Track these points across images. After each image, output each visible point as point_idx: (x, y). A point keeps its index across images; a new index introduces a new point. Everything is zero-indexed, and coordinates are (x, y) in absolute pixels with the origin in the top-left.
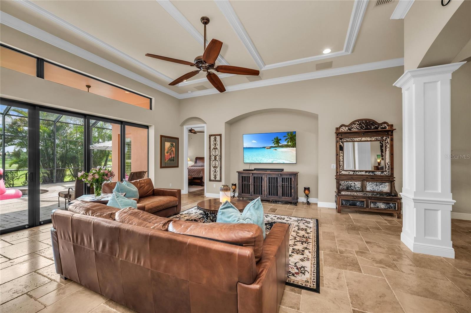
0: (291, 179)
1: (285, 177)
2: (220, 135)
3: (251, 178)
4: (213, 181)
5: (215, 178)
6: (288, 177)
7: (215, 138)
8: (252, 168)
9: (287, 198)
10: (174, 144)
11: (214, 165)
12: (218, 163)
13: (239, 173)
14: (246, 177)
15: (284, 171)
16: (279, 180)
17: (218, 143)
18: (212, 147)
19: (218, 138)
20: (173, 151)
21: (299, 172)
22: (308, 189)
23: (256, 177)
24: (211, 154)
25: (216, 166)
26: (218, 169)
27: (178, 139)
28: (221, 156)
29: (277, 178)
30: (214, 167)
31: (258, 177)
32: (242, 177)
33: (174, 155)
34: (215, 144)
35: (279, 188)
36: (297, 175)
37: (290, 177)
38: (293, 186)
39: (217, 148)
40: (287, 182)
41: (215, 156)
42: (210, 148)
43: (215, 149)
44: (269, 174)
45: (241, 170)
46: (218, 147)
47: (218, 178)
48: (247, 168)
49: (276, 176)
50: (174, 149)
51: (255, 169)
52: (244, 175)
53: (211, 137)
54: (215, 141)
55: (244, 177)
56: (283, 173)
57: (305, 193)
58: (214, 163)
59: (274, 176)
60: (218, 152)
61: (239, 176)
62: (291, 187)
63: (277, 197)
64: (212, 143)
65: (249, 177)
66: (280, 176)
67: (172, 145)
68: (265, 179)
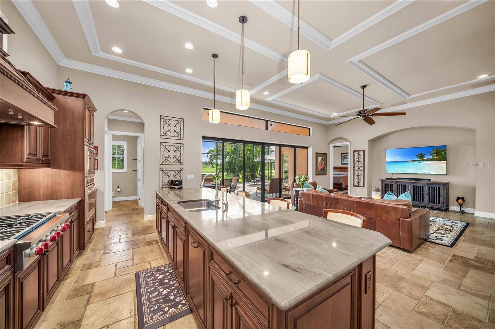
0: (439, 188)
1: (433, 186)
2: (364, 151)
3: (394, 185)
4: (357, 186)
5: (359, 184)
6: (435, 186)
7: (359, 153)
8: (396, 177)
9: (434, 204)
10: (324, 158)
11: (358, 174)
12: (361, 173)
13: (382, 181)
14: (389, 184)
15: (431, 181)
16: (425, 188)
17: (362, 157)
18: (356, 160)
19: (362, 153)
20: (323, 163)
21: (450, 183)
22: (463, 199)
23: (400, 185)
24: (355, 165)
25: (360, 174)
26: (362, 177)
27: (326, 154)
28: (364, 167)
29: (423, 187)
30: (358, 176)
31: (401, 185)
32: (385, 184)
33: (324, 166)
34: (359, 158)
35: (425, 195)
36: (447, 185)
37: (438, 187)
38: (442, 195)
39: (360, 161)
40: (434, 191)
41: (359, 167)
42: (354, 161)
43: (359, 161)
44: (414, 183)
45: (384, 178)
46: (362, 160)
47: (361, 184)
48: (390, 177)
49: (421, 185)
50: (323, 162)
51: (398, 179)
52: (386, 183)
53: (355, 152)
54: (359, 155)
55: (387, 184)
56: (430, 183)
57: (458, 202)
58: (357, 172)
59: (419, 185)
60: (361, 164)
61: (382, 184)
62: (439, 196)
63: (423, 203)
64: (356, 157)
65: (392, 185)
66: (426, 184)
67: (323, 158)
68: (410, 187)
